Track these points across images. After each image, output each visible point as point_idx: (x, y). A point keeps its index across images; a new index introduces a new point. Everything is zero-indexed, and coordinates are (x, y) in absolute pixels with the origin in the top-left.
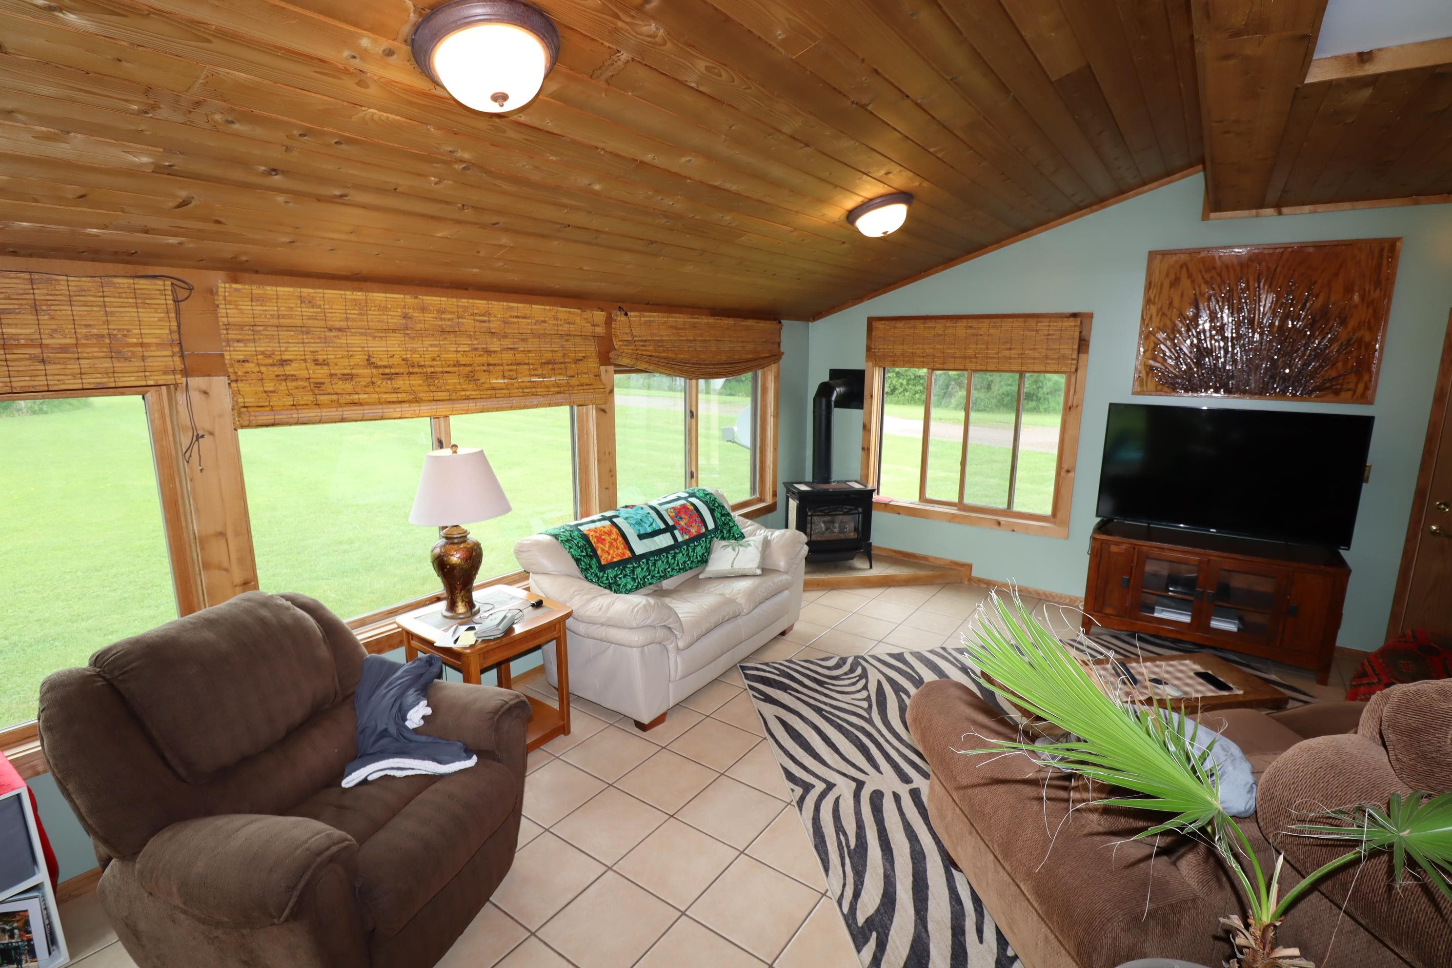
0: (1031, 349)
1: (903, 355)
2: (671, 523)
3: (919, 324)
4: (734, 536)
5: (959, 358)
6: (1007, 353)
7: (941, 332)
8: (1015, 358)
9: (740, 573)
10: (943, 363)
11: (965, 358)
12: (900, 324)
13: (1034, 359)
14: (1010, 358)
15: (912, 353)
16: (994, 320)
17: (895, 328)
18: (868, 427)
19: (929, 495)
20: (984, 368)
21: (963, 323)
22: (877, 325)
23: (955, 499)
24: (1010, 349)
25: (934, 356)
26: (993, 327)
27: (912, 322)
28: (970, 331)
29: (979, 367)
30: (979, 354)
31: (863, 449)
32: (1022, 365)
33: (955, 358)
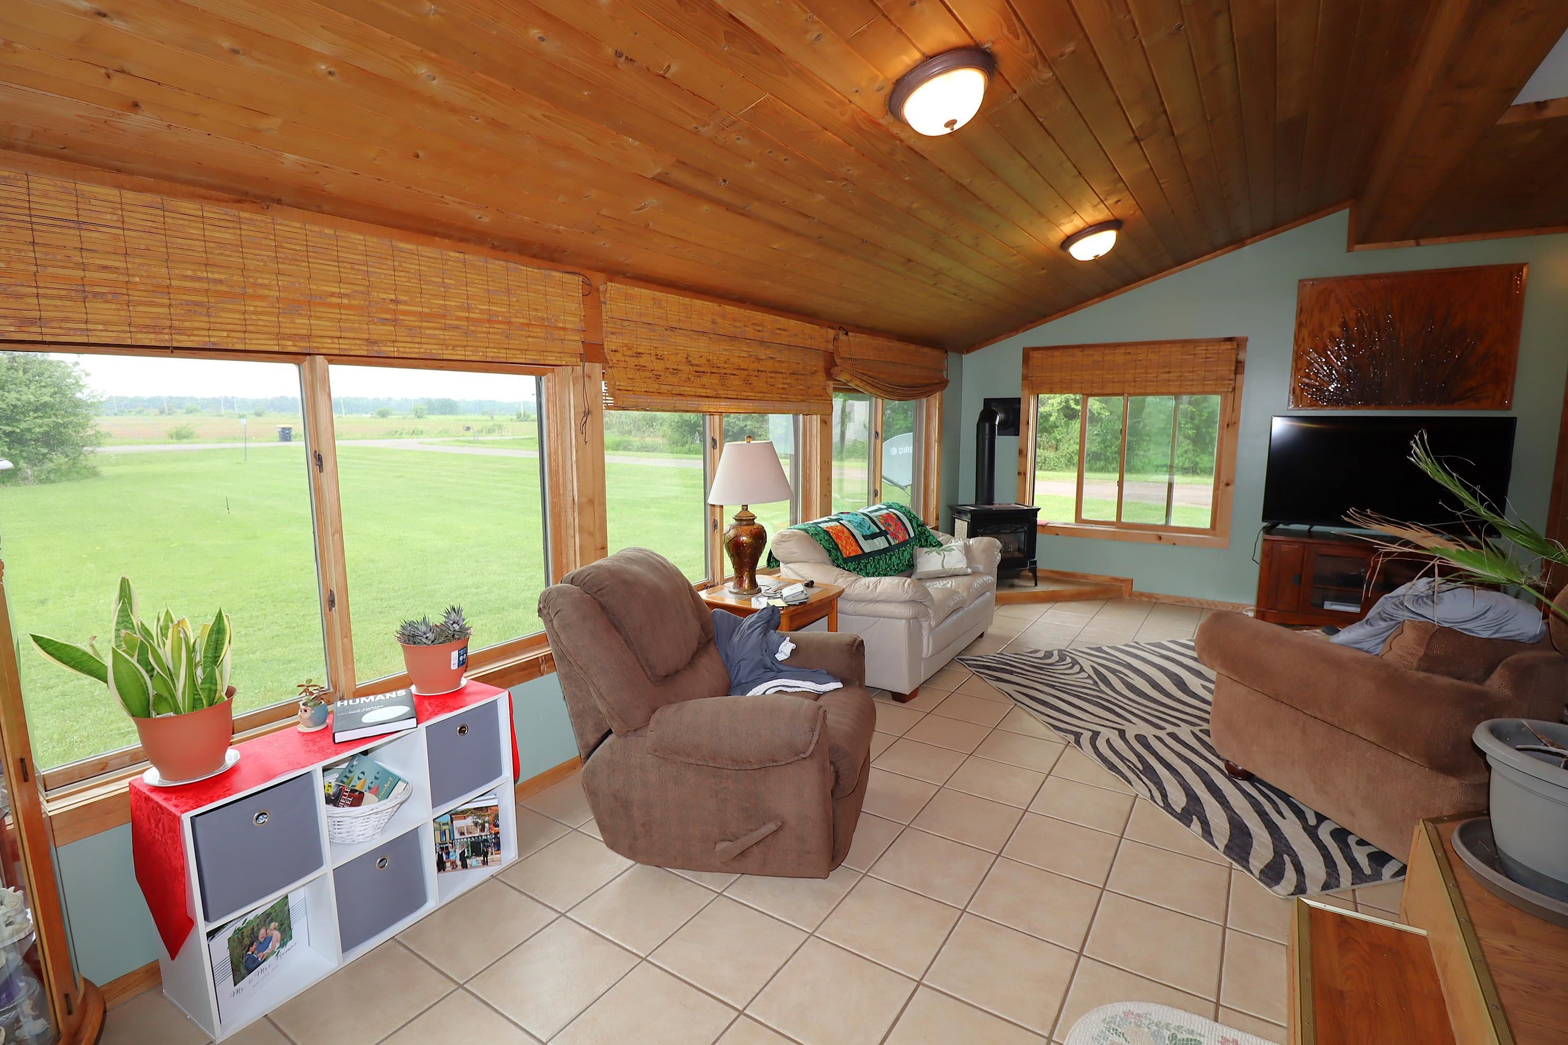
0: (1190, 372)
1: (1061, 382)
2: (883, 529)
3: (1078, 353)
4: (931, 544)
5: (1119, 382)
6: (1166, 376)
7: (1099, 359)
8: (1173, 381)
9: (950, 574)
10: (1103, 388)
11: (1124, 382)
12: (1057, 353)
13: (1193, 380)
14: (1169, 381)
15: (1071, 379)
16: (1153, 346)
17: (1053, 356)
18: (1024, 453)
19: (1085, 516)
20: (1143, 391)
21: (1121, 350)
22: (1036, 354)
23: (1114, 519)
24: (1169, 372)
25: (1092, 382)
26: (1151, 353)
27: (1071, 351)
28: (1128, 357)
29: (1138, 391)
30: (1138, 377)
31: (1019, 474)
32: (1180, 386)
33: (1114, 382)
